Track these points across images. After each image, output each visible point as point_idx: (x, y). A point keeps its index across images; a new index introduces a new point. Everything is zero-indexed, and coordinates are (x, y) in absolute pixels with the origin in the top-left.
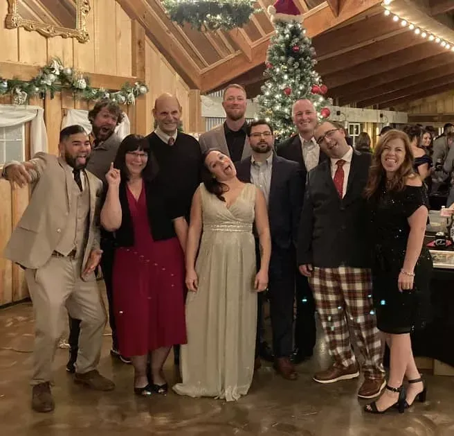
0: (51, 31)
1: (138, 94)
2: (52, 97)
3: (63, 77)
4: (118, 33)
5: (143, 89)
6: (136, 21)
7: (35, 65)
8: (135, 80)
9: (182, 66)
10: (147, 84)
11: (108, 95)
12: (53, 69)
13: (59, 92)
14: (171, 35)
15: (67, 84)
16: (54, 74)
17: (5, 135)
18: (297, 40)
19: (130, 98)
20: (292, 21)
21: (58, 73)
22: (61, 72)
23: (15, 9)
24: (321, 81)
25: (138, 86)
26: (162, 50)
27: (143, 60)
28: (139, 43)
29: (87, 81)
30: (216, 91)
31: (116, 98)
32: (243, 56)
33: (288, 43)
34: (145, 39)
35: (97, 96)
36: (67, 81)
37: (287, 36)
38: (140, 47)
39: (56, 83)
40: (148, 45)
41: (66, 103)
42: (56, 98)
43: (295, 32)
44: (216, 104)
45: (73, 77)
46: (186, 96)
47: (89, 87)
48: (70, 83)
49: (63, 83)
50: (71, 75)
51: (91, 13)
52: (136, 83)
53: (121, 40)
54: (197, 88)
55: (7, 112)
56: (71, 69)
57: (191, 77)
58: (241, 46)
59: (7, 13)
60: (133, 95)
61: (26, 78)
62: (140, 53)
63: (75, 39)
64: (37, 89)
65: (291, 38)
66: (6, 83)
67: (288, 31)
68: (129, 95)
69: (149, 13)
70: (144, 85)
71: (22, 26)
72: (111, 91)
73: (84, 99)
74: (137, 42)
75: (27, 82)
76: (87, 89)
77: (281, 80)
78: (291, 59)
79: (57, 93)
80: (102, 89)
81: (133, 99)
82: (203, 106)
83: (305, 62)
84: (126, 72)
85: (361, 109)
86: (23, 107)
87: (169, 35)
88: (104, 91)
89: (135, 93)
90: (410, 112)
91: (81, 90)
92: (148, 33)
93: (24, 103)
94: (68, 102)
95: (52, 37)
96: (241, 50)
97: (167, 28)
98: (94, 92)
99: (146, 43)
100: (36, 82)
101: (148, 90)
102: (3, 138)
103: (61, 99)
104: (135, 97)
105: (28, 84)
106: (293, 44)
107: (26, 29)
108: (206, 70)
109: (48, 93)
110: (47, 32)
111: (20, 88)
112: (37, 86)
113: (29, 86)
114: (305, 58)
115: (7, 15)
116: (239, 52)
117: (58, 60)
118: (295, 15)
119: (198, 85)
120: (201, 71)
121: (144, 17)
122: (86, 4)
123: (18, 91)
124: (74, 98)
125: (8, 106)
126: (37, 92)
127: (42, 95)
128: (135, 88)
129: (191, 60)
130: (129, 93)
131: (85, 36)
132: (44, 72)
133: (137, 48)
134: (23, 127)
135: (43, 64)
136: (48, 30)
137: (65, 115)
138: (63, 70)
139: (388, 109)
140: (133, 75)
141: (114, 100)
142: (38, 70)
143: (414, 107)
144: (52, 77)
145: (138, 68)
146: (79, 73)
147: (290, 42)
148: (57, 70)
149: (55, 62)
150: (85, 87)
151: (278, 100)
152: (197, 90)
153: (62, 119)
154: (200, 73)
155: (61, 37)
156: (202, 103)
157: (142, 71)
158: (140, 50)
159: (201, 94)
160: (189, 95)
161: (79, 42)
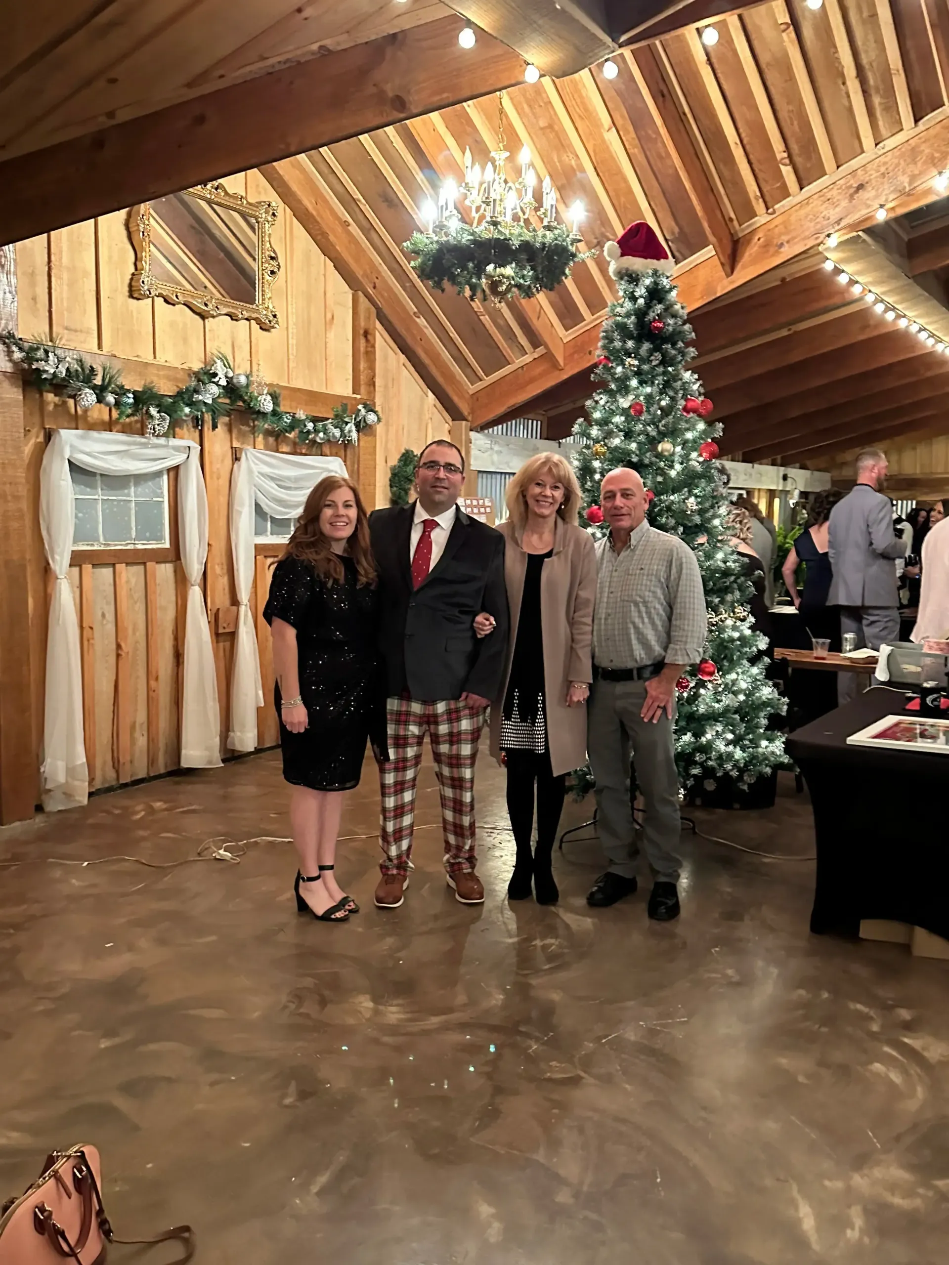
0: (210, 306)
1: (362, 427)
2: (215, 427)
3: (231, 390)
4: (329, 316)
5: (371, 418)
6: (360, 293)
7: (185, 366)
8: (359, 402)
9: (440, 380)
10: (378, 408)
11: (310, 426)
12: (215, 375)
13: (227, 419)
14: (422, 321)
15: (241, 403)
16: (217, 384)
17: (133, 489)
18: (659, 308)
19: (350, 431)
20: (650, 272)
21: (223, 382)
22: (230, 380)
23: (146, 265)
24: (702, 390)
25: (363, 411)
26: (404, 348)
27: (372, 367)
28: (366, 334)
29: (275, 398)
30: (497, 425)
31: (325, 431)
32: (548, 357)
33: (641, 314)
34: (375, 328)
35: (292, 427)
36: (241, 398)
37: (641, 301)
38: (367, 340)
39: (220, 400)
40: (381, 339)
41: (238, 439)
42: (221, 430)
43: (656, 294)
44: (496, 448)
45: (251, 389)
46: (446, 431)
47: (277, 409)
48: (244, 401)
49: (233, 402)
50: (248, 386)
51: (281, 274)
52: (360, 407)
53: (333, 326)
54: (465, 419)
55: (135, 449)
56: (247, 377)
57: (455, 399)
58: (546, 338)
59: (132, 270)
60: (354, 428)
61: (166, 388)
62: (367, 353)
63: (253, 322)
64: (187, 410)
65: (648, 306)
66: (131, 395)
67: (643, 290)
68: (347, 428)
69: (383, 277)
70: (372, 411)
71: (160, 295)
72: (315, 420)
73: (268, 433)
74: (362, 332)
75: (170, 396)
76: (274, 413)
77: (624, 389)
78: (646, 346)
79: (223, 420)
80: (301, 415)
81: (354, 435)
82: (474, 452)
83: (673, 352)
84: (342, 387)
85: (750, 465)
86: (162, 441)
87: (417, 320)
88: (304, 417)
89: (357, 425)
90: (836, 473)
91: (264, 414)
92: (382, 317)
93: (166, 435)
94: (242, 436)
95: (213, 317)
96: (547, 347)
97: (416, 310)
98: (287, 420)
99: (377, 334)
100: (185, 396)
101: (379, 420)
102: (129, 495)
103: (230, 431)
104: (358, 431)
105: (170, 400)
106: (652, 315)
107: (166, 301)
108: (479, 385)
109: (208, 417)
110: (205, 308)
111: (157, 406)
112: (187, 405)
113: (174, 403)
114: (674, 345)
115: (133, 274)
116: (541, 350)
117: (223, 359)
118: (658, 259)
119: (466, 413)
120: (472, 389)
121: (374, 287)
122: (272, 258)
123: (153, 411)
124: (253, 430)
125: (138, 439)
126: (186, 415)
127: (197, 422)
128: (357, 415)
129: (456, 369)
130: (347, 423)
131: (271, 318)
132: (199, 380)
133: (362, 342)
134: (165, 477)
135: (197, 366)
136: (206, 305)
137: (237, 459)
138: (232, 378)
139: (798, 465)
140: (354, 393)
141: (321, 435)
142: (189, 375)
143: (844, 464)
144: (214, 389)
145: (363, 378)
146: (260, 384)
147: (645, 314)
148: (223, 377)
149: (218, 361)
150: (271, 409)
151: (617, 427)
152: (464, 423)
153: (233, 464)
154: (471, 392)
155: (229, 318)
156: (472, 446)
157: (370, 385)
158: (367, 347)
159: (471, 430)
160: (449, 432)
161: (261, 328)
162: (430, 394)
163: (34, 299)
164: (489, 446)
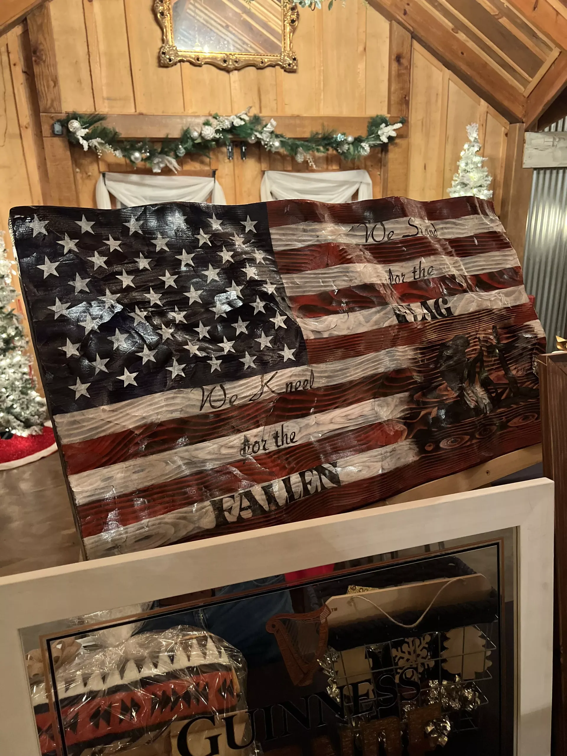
0: (231, 62)
4: (361, 47)
6: (393, 21)
9: (487, 87)
14: (461, 36)
23: (167, 38)
26: (448, 65)
27: (404, 87)
28: (398, 58)
38: (400, 64)
46: (503, 135)
53: (366, 57)
54: (518, 121)
57: (506, 103)
62: (399, 75)
63: (277, 67)
71: (183, 61)
74: (393, 57)
87: (457, 35)
92: (418, 38)
107: (191, 63)
108: (530, 87)
110: (224, 64)
119: (520, 116)
120: (526, 91)
121: (405, 13)
122: (292, 9)
129: (506, 75)
131: (292, 62)
133: (395, 65)
136: (226, 61)
140: (388, 113)
145: (394, 99)
152: (518, 124)
154: (526, 95)
155: (253, 69)
156: (526, 146)
157: (401, 104)
158: (398, 70)
159: (527, 131)
160: (506, 135)
161: (285, 71)
162: (483, 102)
163: (80, 81)
164: (551, 144)
